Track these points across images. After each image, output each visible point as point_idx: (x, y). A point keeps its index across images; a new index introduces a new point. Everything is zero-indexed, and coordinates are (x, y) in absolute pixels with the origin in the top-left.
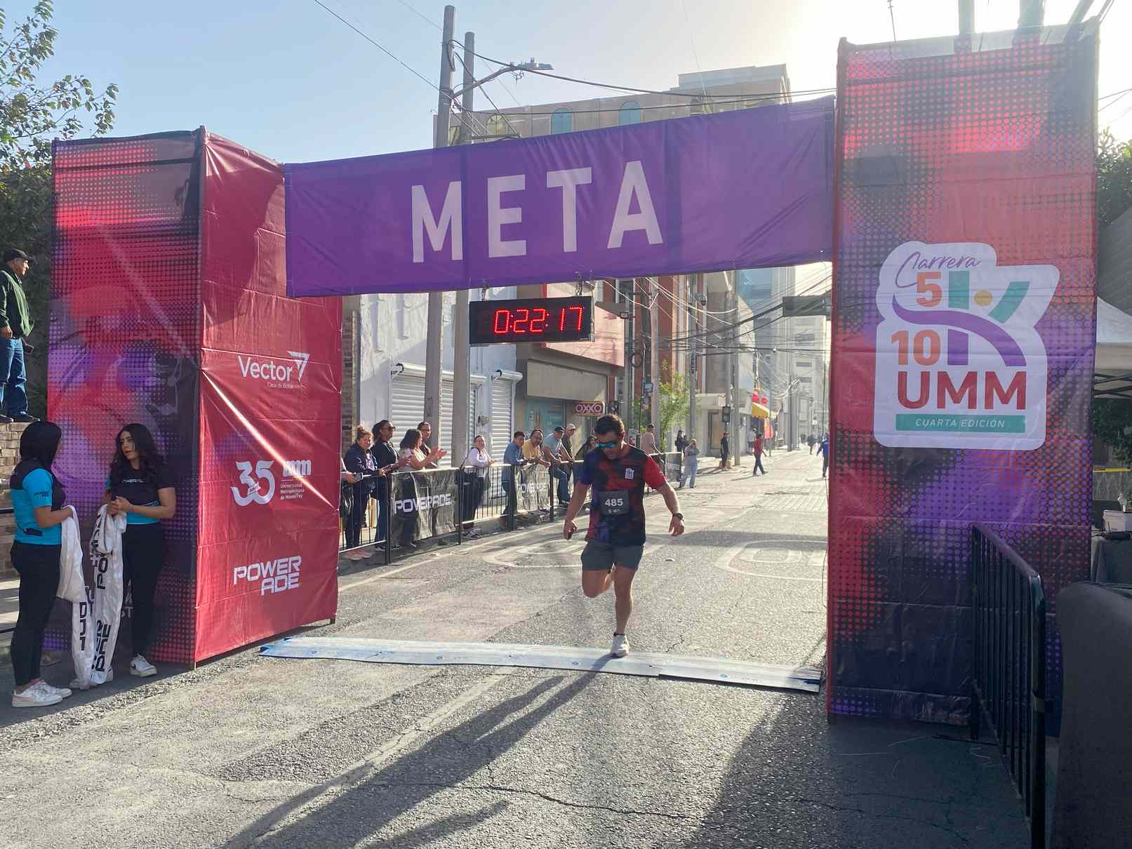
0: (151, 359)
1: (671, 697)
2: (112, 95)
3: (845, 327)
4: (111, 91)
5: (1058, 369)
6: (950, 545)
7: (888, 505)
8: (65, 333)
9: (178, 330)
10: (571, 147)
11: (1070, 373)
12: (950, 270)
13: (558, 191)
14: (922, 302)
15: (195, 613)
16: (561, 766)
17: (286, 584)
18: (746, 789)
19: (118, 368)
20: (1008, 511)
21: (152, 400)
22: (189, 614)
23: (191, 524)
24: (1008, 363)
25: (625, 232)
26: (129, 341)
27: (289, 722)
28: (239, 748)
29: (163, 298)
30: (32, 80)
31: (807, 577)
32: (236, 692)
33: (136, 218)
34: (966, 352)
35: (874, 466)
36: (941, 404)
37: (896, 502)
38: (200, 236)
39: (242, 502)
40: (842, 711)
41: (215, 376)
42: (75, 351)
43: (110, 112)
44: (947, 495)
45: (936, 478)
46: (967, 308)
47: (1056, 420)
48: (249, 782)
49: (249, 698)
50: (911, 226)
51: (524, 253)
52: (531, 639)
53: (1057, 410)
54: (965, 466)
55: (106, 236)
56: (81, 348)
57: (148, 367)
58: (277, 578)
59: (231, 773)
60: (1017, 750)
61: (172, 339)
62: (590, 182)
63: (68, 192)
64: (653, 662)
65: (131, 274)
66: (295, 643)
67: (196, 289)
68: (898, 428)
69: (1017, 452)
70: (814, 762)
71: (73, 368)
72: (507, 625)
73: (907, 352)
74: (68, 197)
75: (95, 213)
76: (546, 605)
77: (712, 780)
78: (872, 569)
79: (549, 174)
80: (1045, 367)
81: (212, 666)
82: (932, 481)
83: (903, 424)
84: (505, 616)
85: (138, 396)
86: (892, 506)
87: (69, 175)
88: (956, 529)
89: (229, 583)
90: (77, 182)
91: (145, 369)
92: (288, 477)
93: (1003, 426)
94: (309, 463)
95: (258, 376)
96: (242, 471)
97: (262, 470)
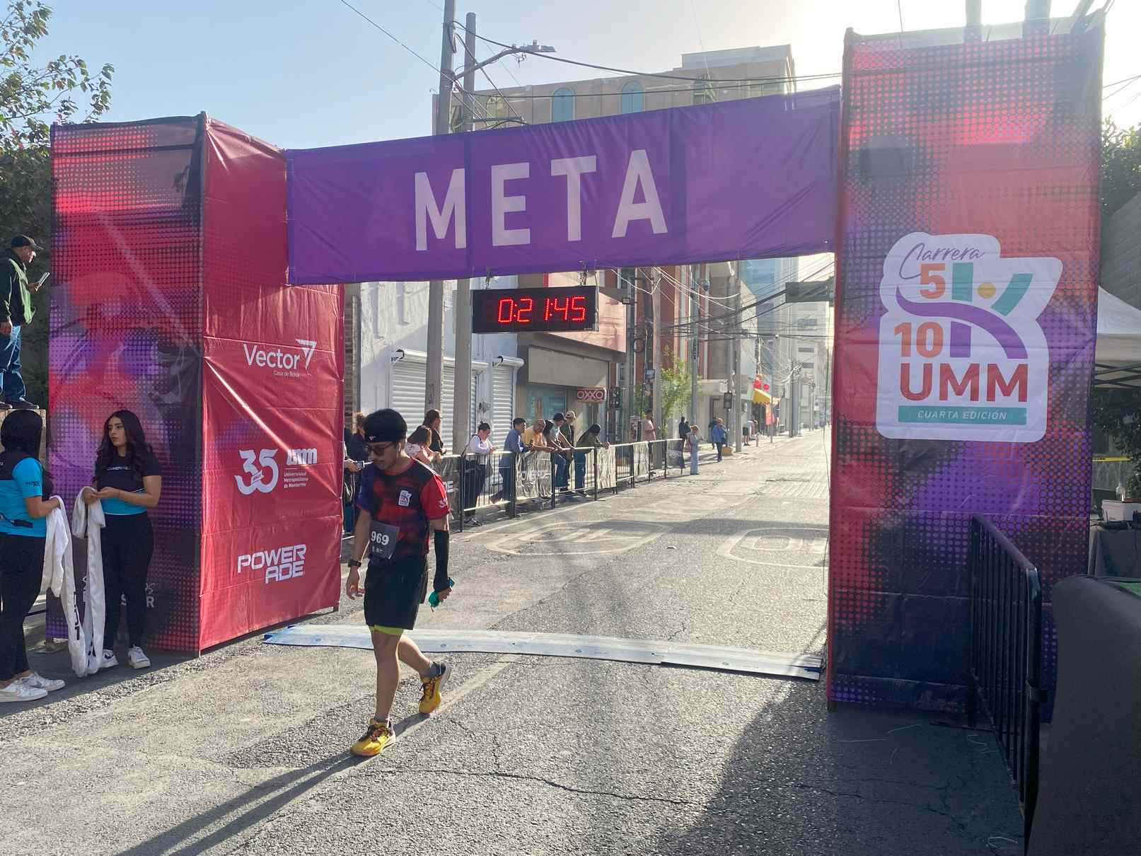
0: (152, 348)
1: (673, 685)
2: (108, 76)
3: (848, 319)
4: (107, 70)
5: (1060, 362)
6: (951, 536)
7: (890, 497)
8: (65, 321)
9: (180, 318)
10: (575, 135)
11: (1071, 366)
12: (956, 261)
13: (563, 179)
14: (925, 293)
15: (199, 601)
16: (566, 753)
17: (290, 572)
18: (747, 775)
19: (120, 356)
20: (1008, 502)
21: (156, 389)
22: (194, 602)
23: (195, 513)
24: (1010, 356)
25: (630, 222)
26: (131, 328)
27: (295, 709)
28: (246, 735)
29: (164, 286)
30: (25, 60)
31: (808, 565)
32: (242, 680)
33: (136, 204)
34: (968, 345)
35: (876, 457)
36: (943, 396)
37: (897, 494)
38: (201, 224)
39: (246, 490)
40: (842, 698)
41: (218, 365)
42: (76, 339)
43: (106, 93)
44: (949, 487)
45: (938, 469)
46: (971, 301)
47: (1057, 412)
48: (257, 768)
49: (255, 685)
50: (915, 216)
51: (528, 241)
52: (534, 626)
53: (1058, 402)
54: (966, 458)
55: (106, 222)
56: (83, 336)
57: (150, 354)
58: (281, 567)
59: (238, 760)
60: (1012, 737)
61: (174, 327)
62: (595, 170)
63: (67, 178)
64: (655, 650)
65: (132, 261)
66: (299, 631)
67: (198, 277)
68: (900, 420)
69: (1017, 444)
70: (814, 749)
71: (75, 355)
72: (511, 613)
73: (909, 344)
74: (67, 183)
75: (94, 199)
76: (548, 593)
77: (714, 766)
78: (873, 560)
79: (553, 163)
80: (1048, 359)
81: (217, 654)
82: (934, 472)
83: (906, 416)
84: (507, 603)
85: (142, 384)
86: (893, 497)
87: (68, 161)
88: (957, 520)
89: (234, 572)
90: (76, 168)
91: (147, 357)
92: (292, 466)
93: (1004, 418)
94: (315, 451)
95: (264, 364)
96: (245, 460)
97: (266, 458)
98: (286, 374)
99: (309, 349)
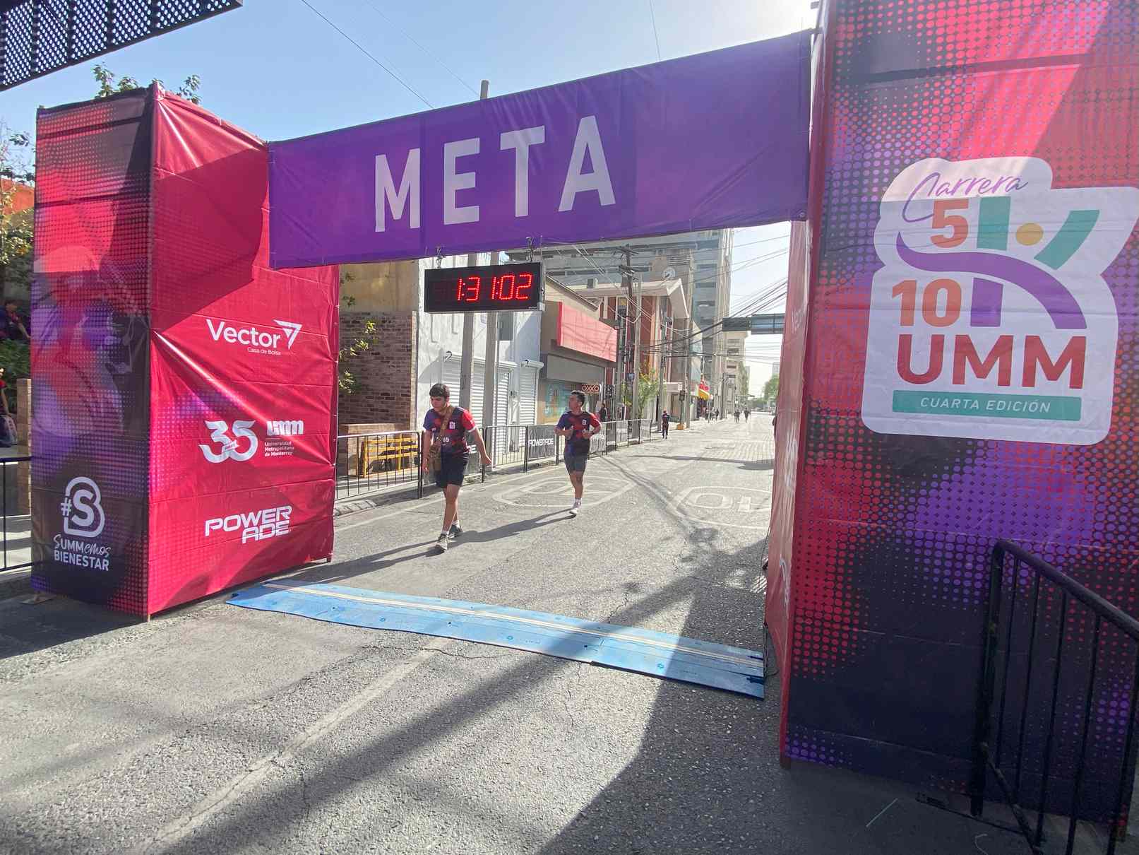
0: (108, 319)
3: (830, 276)
7: (875, 509)
8: (42, 293)
9: (131, 290)
10: (525, 106)
13: (512, 153)
14: (939, 241)
15: (148, 568)
17: (273, 531)
19: (83, 327)
20: (1046, 526)
21: (111, 360)
22: (142, 568)
23: (143, 482)
24: (1059, 325)
25: (577, 194)
26: (91, 300)
29: (119, 257)
34: (999, 310)
36: (959, 378)
38: (151, 194)
39: (217, 459)
40: (799, 755)
41: (172, 337)
42: (50, 310)
44: (959, 499)
46: (1005, 249)
50: (928, 138)
51: (477, 219)
53: (1129, 390)
54: (988, 464)
56: (54, 308)
57: (106, 326)
58: (263, 527)
61: (125, 298)
62: (544, 141)
67: (147, 248)
68: (895, 409)
71: (49, 326)
72: (475, 573)
73: (914, 310)
80: (1117, 330)
82: (940, 480)
85: (99, 355)
86: (881, 509)
87: (47, 140)
88: (969, 545)
89: (200, 535)
90: (53, 146)
91: (104, 328)
92: (274, 436)
93: (1047, 410)
94: (301, 423)
95: (234, 340)
96: (214, 430)
97: (241, 429)
98: (264, 352)
99: (292, 330)
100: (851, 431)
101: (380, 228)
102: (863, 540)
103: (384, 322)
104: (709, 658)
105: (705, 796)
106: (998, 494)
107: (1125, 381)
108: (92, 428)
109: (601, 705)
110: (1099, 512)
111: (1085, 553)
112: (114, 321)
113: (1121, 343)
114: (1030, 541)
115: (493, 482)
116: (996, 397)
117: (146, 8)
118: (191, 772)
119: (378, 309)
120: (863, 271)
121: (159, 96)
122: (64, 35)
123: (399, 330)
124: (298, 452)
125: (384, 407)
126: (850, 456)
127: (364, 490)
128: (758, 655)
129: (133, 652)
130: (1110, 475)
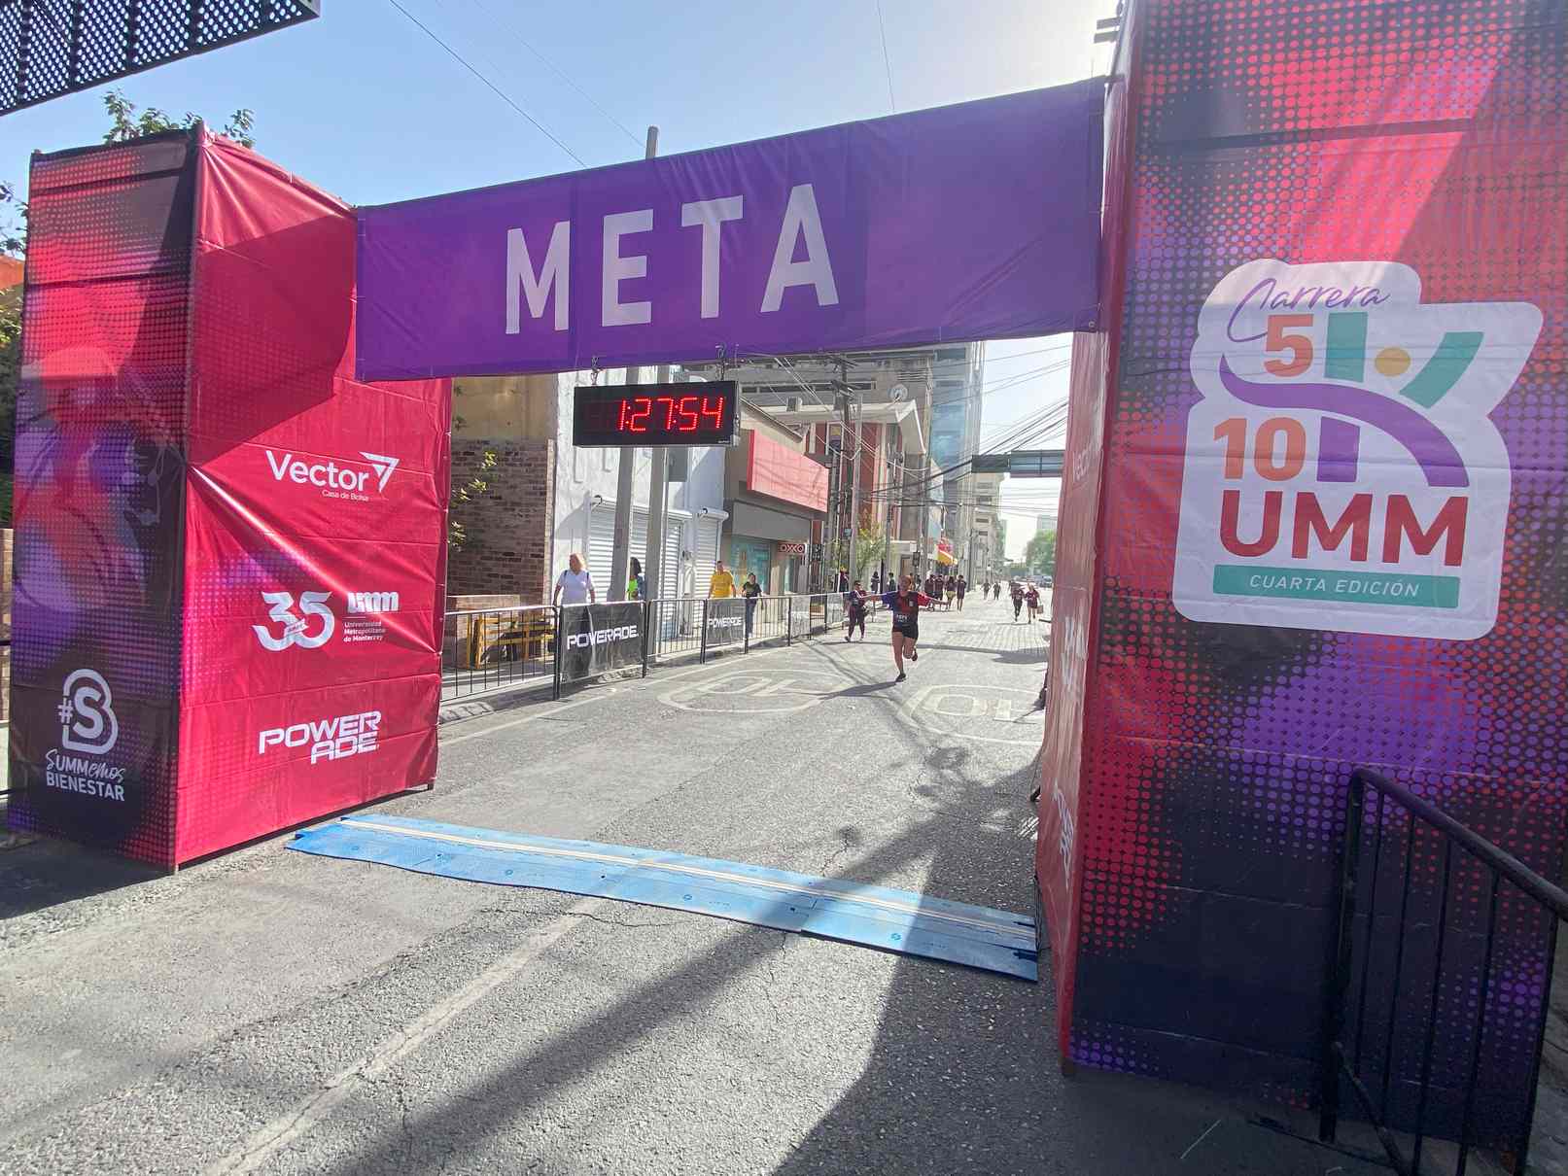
0: (128, 448)
5: (1532, 495)
7: (1190, 722)
8: (34, 412)
9: (161, 408)
10: (716, 169)
11: (1554, 502)
12: (1334, 310)
13: (698, 230)
14: (1274, 368)
15: (177, 798)
17: (355, 747)
19: (90, 459)
20: (1414, 746)
21: (131, 505)
22: (168, 799)
23: (172, 677)
24: (1433, 482)
25: (786, 289)
26: (105, 422)
29: (145, 363)
34: (1355, 460)
36: (1300, 549)
38: (192, 276)
39: (278, 646)
40: (1088, 1060)
42: (45, 435)
44: (1300, 711)
46: (1361, 381)
47: (1520, 588)
51: (648, 319)
53: (1523, 570)
54: (1336, 663)
56: (52, 432)
57: (125, 458)
58: (340, 741)
61: (152, 420)
62: (740, 217)
67: (184, 350)
68: (1216, 589)
71: (41, 458)
72: (635, 806)
73: (1241, 457)
74: (44, 228)
76: (696, 772)
78: (1156, 830)
79: (685, 207)
80: (1510, 488)
84: (641, 788)
85: (115, 498)
86: (1197, 723)
87: (45, 198)
88: (1313, 771)
89: (251, 753)
90: (53, 207)
91: (121, 461)
92: (359, 614)
93: (1414, 594)
94: (395, 596)
95: (305, 480)
96: (274, 605)
97: (311, 603)
98: (345, 496)
99: (385, 466)
100: (1159, 619)
101: (513, 328)
102: (1174, 765)
103: (508, 454)
104: (960, 925)
105: (960, 1119)
106: (1350, 703)
107: (1518, 557)
108: (102, 601)
109: (815, 992)
110: (1482, 729)
111: (1464, 782)
112: (136, 451)
113: (1515, 506)
114: (1391, 766)
115: (657, 678)
116: (1349, 576)
117: (183, 16)
118: (241, 1089)
119: (502, 436)
120: (1176, 405)
121: (206, 141)
122: (65, 49)
123: (530, 465)
124: (391, 636)
125: (506, 572)
126: (1158, 652)
127: (479, 688)
128: (1028, 920)
129: (155, 918)
130: (1498, 680)
